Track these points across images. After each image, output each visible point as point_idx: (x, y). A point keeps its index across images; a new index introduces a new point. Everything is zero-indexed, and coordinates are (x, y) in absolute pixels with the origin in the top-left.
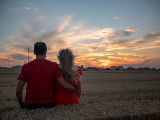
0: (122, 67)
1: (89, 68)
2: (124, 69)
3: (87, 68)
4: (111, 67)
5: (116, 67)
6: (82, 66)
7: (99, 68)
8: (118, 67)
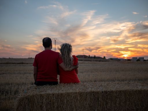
0: (143, 58)
1: (111, 59)
2: (145, 60)
3: (109, 59)
4: (132, 58)
5: (137, 58)
6: (104, 57)
7: (121, 59)
8: (139, 58)
